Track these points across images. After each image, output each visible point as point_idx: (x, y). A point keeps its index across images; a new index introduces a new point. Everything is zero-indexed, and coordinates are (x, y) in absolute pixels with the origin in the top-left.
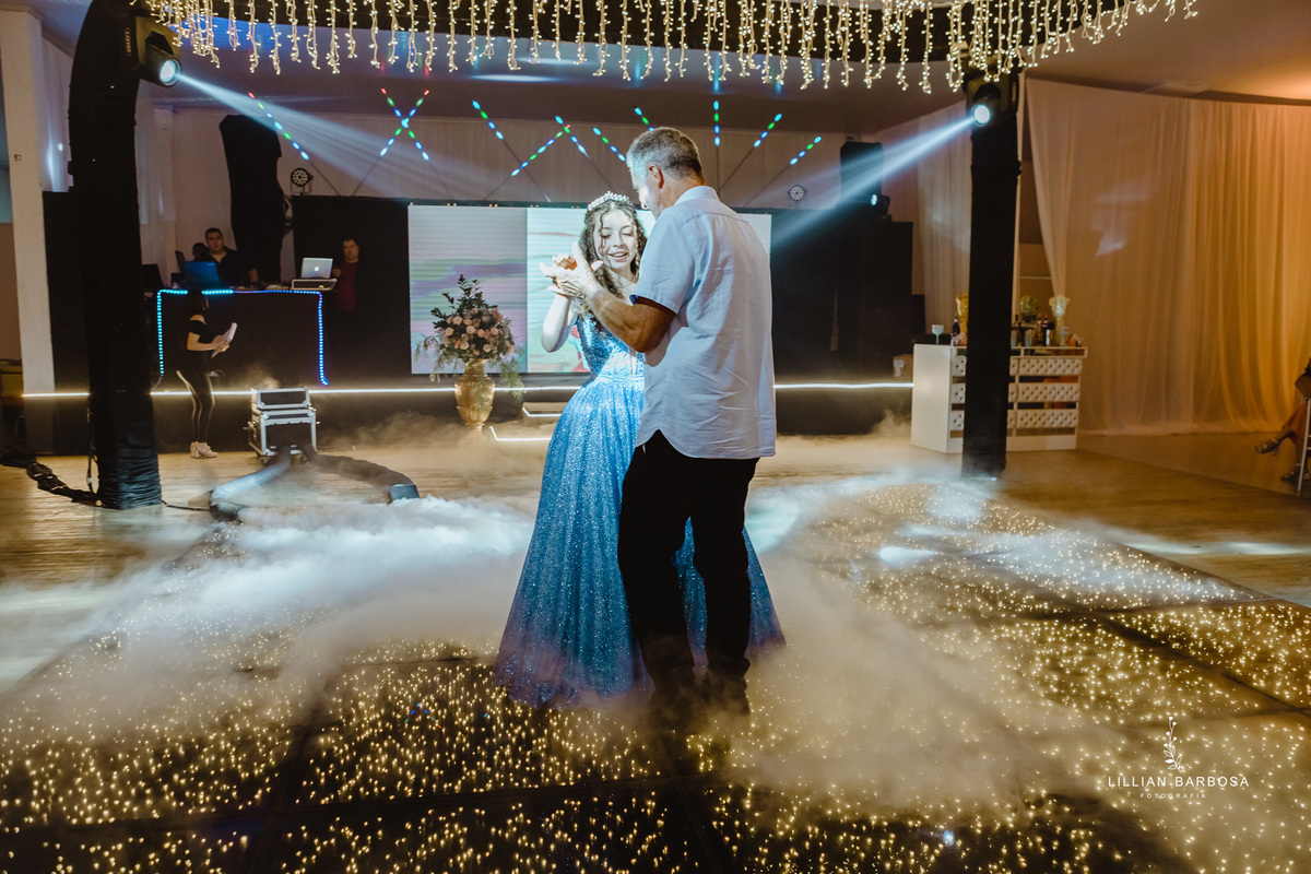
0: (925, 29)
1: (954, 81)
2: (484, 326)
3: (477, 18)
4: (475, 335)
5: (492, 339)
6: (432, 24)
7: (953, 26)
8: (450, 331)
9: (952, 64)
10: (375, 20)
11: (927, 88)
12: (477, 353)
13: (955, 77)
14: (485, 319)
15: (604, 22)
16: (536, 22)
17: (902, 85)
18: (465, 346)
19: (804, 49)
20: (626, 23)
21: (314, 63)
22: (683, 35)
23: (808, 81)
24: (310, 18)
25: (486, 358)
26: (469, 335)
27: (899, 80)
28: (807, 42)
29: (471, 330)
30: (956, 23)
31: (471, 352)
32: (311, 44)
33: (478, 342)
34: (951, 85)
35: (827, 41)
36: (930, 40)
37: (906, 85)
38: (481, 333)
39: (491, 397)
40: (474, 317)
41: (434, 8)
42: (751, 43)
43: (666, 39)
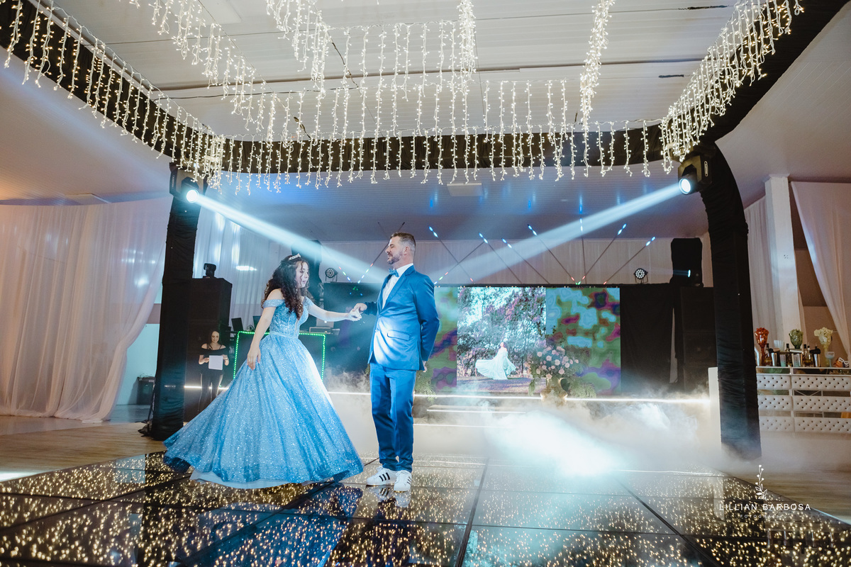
0: (643, 137)
1: (667, 167)
3: (354, 157)
6: (330, 163)
7: (663, 133)
9: (665, 157)
10: (300, 164)
11: (647, 174)
13: (668, 165)
15: (428, 153)
16: (388, 157)
17: (629, 173)
19: (556, 156)
20: (441, 153)
21: (268, 188)
22: (476, 155)
23: (560, 176)
24: (267, 165)
27: (626, 170)
28: (558, 153)
30: (665, 131)
32: (267, 179)
34: (665, 170)
35: (573, 151)
36: (647, 143)
37: (631, 173)
41: (332, 155)
42: (521, 157)
43: (466, 159)
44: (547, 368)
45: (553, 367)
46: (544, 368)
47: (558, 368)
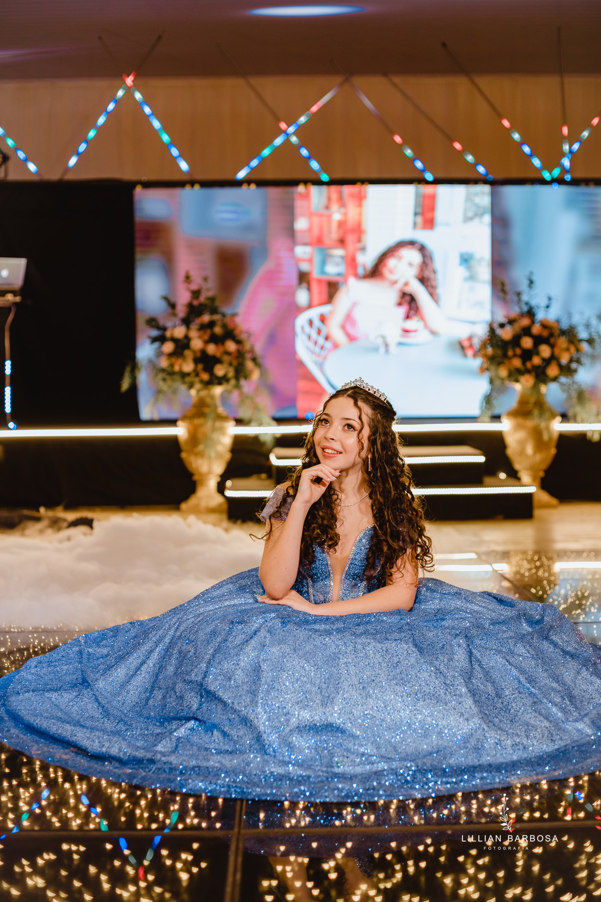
2: (215, 339)
4: (203, 352)
5: (226, 358)
8: (169, 347)
12: (205, 377)
14: (218, 330)
18: (188, 367)
25: (220, 383)
26: (194, 352)
29: (197, 344)
31: (197, 375)
33: (206, 362)
38: (211, 349)
39: (226, 441)
40: (203, 327)
44: (524, 363)
45: (536, 361)
46: (517, 363)
47: (547, 362)
